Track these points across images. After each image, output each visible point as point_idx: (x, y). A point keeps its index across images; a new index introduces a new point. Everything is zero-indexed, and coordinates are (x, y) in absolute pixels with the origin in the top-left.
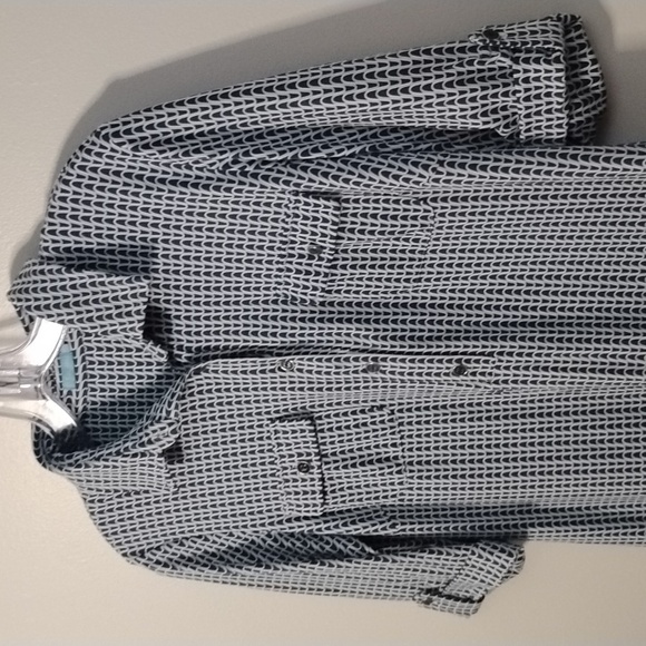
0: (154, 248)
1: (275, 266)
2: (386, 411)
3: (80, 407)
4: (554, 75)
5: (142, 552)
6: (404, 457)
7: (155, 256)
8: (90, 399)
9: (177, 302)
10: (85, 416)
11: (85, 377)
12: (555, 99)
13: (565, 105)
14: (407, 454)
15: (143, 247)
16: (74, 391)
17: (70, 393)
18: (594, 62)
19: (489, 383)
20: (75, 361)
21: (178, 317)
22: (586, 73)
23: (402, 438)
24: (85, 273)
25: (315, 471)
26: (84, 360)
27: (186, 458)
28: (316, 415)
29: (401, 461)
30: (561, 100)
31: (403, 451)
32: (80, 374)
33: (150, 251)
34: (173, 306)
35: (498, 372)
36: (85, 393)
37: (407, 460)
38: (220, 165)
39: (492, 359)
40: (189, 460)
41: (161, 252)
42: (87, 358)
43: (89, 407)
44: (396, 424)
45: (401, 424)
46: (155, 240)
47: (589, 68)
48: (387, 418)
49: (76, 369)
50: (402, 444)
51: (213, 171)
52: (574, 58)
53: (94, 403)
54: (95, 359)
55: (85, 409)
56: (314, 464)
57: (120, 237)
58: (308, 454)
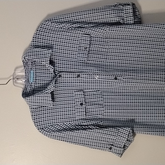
0: (53, 46)
1: (77, 52)
2: (100, 92)
3: (33, 87)
4: (130, 8)
5: (43, 128)
6: (104, 104)
7: (53, 48)
8: (35, 85)
9: (57, 59)
10: (34, 90)
11: (35, 79)
12: (131, 14)
13: (133, 15)
14: (105, 103)
15: (51, 46)
16: (32, 83)
17: (31, 83)
18: (138, 11)
19: (122, 82)
20: (34, 75)
21: (56, 63)
22: (137, 13)
23: (103, 99)
24: (39, 49)
25: (84, 105)
26: (35, 75)
27: (55, 101)
28: (85, 91)
29: (103, 105)
30: (132, 14)
31: (104, 102)
32: (34, 78)
33: (52, 47)
34: (56, 60)
35: (124, 80)
36: (35, 84)
37: (105, 105)
38: (67, 28)
39: (122, 76)
40: (56, 102)
41: (54, 47)
42: (36, 75)
43: (35, 88)
44: (102, 95)
45: (103, 95)
46: (53, 44)
47: (137, 12)
48: (100, 93)
49: (34, 77)
50: (103, 101)
51: (66, 29)
52: (135, 14)
53: (36, 87)
54: (38, 75)
55: (34, 88)
56: (84, 104)
57: (47, 43)
58: (83, 101)
